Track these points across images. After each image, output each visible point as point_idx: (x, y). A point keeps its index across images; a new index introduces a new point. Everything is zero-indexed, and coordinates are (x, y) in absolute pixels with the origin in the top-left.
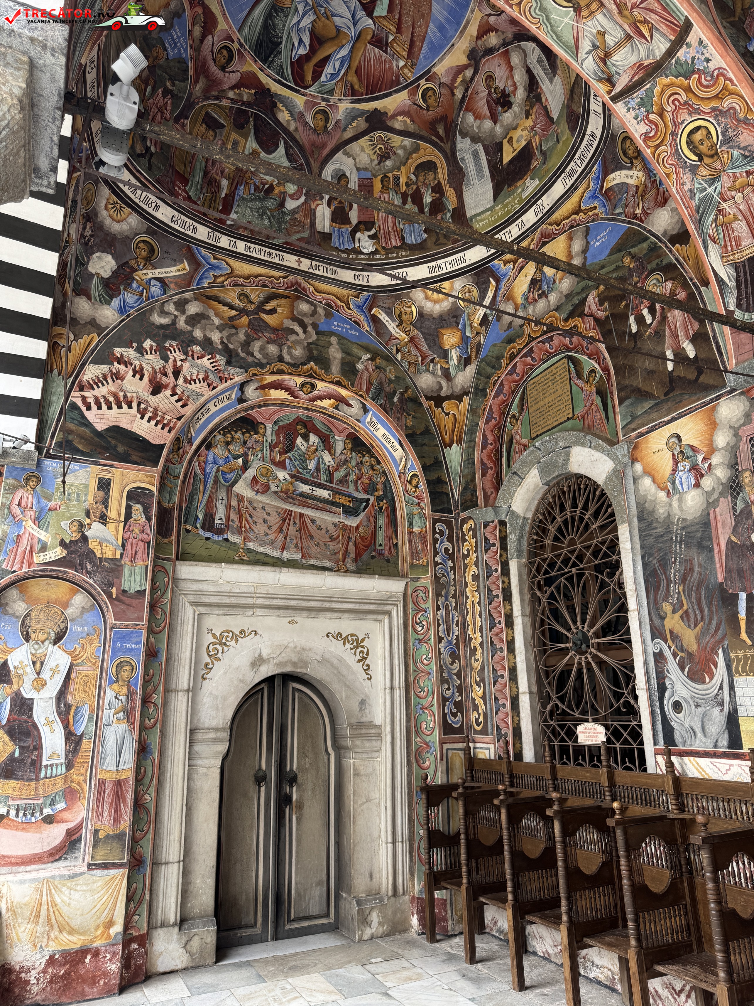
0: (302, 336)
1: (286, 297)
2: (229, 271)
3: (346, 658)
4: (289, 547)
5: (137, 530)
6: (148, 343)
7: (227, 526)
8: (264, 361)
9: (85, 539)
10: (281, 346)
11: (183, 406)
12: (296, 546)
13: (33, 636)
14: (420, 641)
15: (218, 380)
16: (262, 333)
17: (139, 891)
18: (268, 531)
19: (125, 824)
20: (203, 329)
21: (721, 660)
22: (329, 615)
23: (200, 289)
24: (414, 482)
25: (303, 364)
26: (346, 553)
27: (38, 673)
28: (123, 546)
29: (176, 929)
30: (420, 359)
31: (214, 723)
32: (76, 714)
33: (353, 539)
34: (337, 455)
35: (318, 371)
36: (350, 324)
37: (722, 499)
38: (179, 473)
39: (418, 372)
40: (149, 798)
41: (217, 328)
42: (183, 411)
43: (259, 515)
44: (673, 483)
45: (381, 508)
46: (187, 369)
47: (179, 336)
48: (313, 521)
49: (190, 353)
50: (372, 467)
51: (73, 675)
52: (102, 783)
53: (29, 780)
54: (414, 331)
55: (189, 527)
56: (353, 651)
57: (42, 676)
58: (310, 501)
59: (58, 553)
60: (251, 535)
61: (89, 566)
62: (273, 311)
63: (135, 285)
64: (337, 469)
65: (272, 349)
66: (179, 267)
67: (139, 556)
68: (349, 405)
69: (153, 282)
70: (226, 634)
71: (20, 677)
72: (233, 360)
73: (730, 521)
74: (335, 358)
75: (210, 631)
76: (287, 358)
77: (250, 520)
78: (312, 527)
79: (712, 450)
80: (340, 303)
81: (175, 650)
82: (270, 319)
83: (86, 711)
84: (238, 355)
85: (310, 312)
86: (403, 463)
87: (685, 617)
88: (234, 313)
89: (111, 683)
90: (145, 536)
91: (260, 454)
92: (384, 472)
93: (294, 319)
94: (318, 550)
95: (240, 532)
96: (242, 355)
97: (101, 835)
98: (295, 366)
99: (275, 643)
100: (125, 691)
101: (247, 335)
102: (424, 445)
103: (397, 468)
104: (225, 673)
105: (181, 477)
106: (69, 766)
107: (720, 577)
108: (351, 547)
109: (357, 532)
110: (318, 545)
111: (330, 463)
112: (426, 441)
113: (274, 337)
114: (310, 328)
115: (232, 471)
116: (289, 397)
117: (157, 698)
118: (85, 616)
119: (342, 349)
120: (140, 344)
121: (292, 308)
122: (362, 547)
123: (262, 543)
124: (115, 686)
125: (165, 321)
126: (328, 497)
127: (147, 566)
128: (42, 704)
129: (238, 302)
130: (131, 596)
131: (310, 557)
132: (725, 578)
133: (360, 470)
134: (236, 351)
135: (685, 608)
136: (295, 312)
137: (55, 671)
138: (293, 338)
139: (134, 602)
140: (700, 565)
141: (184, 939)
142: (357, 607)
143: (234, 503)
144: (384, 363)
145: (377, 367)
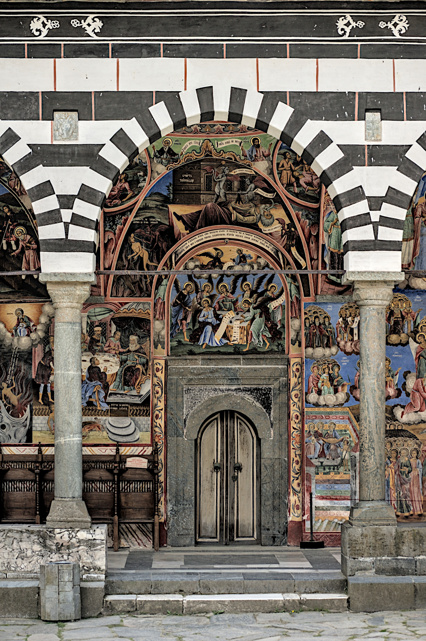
21: (28, 409)
37: (39, 345)
44: (16, 331)
73: (42, 355)
79: (38, 322)
87: (13, 390)
107: (34, 376)
132: (36, 377)
135: (14, 386)
140: (25, 370)
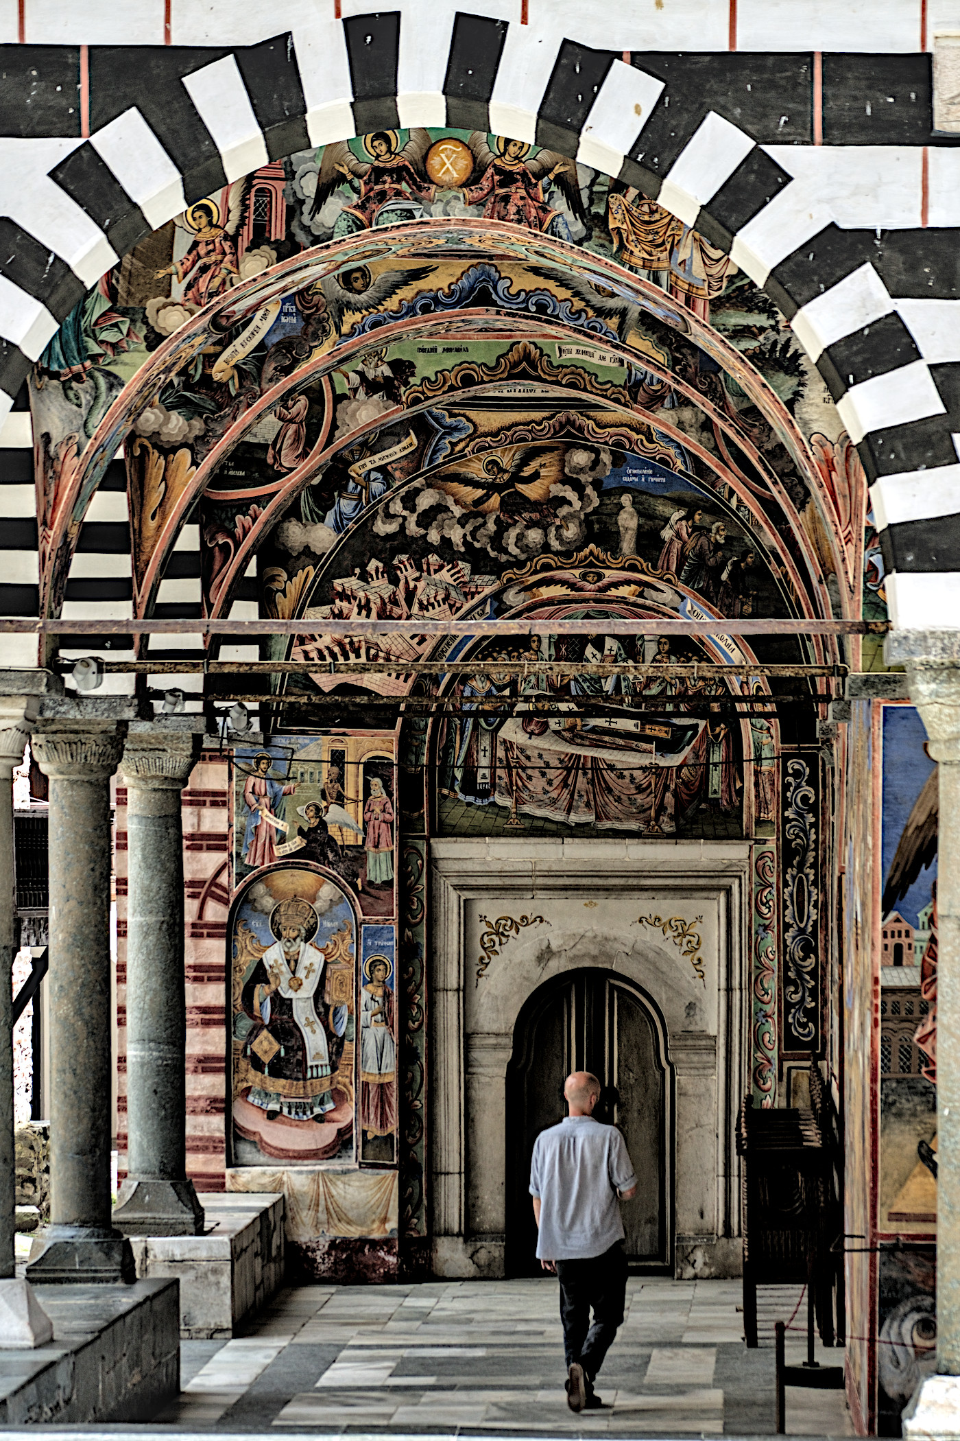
0: (577, 505)
1: (552, 449)
2: (471, 431)
3: (668, 950)
4: (579, 807)
5: (378, 810)
6: (373, 565)
7: (493, 785)
8: (523, 557)
9: (323, 825)
10: (545, 529)
11: (419, 644)
12: (588, 805)
13: (284, 933)
14: (766, 928)
15: (462, 598)
16: (520, 514)
17: (416, 1196)
18: (548, 788)
19: (393, 1127)
20: (441, 527)
22: (636, 894)
23: (433, 468)
25: (579, 549)
26: (661, 809)
27: (294, 972)
28: (365, 830)
29: (461, 1239)
31: (494, 1028)
32: (335, 1015)
33: (673, 786)
35: (602, 556)
36: (653, 467)
38: (426, 725)
40: (421, 1103)
41: (459, 522)
42: (419, 649)
43: (534, 767)
45: (717, 736)
46: (423, 591)
47: (409, 545)
48: (611, 767)
49: (425, 567)
51: (328, 974)
52: (366, 1084)
53: (297, 1079)
55: (445, 792)
56: (677, 941)
57: (297, 975)
58: (606, 739)
59: (296, 844)
60: (525, 795)
61: (331, 856)
62: (535, 476)
63: (351, 485)
64: (647, 686)
65: (534, 536)
66: (404, 443)
67: (383, 840)
68: (658, 590)
69: (374, 475)
70: (503, 922)
71: (276, 976)
72: (481, 564)
74: (627, 529)
75: (483, 918)
76: (555, 545)
77: (523, 775)
78: (610, 776)
80: (635, 436)
81: (440, 943)
82: (531, 490)
83: (344, 1012)
84: (487, 556)
85: (590, 464)
88: (480, 492)
89: (366, 983)
90: (387, 816)
92: (722, 681)
93: (565, 480)
94: (620, 807)
95: (510, 793)
96: (493, 554)
97: (370, 1136)
98: (567, 554)
99: (568, 932)
100: (380, 992)
101: (498, 521)
104: (505, 969)
105: (429, 731)
106: (334, 1068)
108: (669, 798)
109: (678, 777)
110: (619, 800)
113: (536, 516)
114: (589, 490)
116: (568, 592)
117: (421, 999)
118: (335, 909)
119: (639, 511)
120: (363, 566)
121: (562, 462)
122: (685, 797)
123: (540, 804)
124: (370, 986)
125: (392, 528)
126: (634, 729)
127: (392, 852)
128: (301, 1004)
129: (484, 475)
130: (378, 887)
131: (608, 818)
133: (682, 682)
134: (483, 550)
136: (567, 470)
137: (309, 970)
138: (564, 511)
139: (382, 894)
141: (470, 1250)
142: (678, 882)
143: (501, 753)
144: (708, 519)
145: (695, 528)
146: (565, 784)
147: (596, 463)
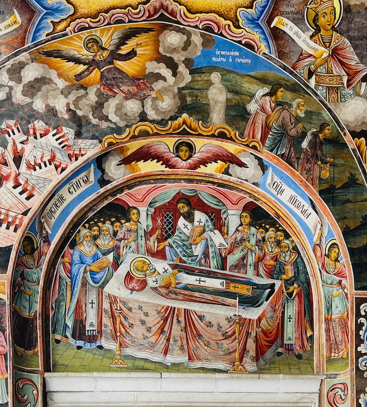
0: (171, 80)
1: (146, 30)
2: (72, 12)
4: (173, 350)
7: (100, 332)
8: (122, 124)
10: (142, 100)
15: (67, 159)
16: (119, 87)
18: (147, 334)
23: (36, 45)
24: (333, 255)
25: (173, 118)
26: (244, 351)
30: (345, 79)
33: (254, 334)
34: (231, 233)
35: (194, 124)
36: (239, 50)
38: (38, 278)
39: (342, 99)
41: (62, 93)
43: (135, 317)
45: (290, 294)
47: (17, 112)
48: (201, 318)
49: (31, 132)
50: (278, 243)
54: (338, 40)
55: (58, 337)
58: (197, 294)
60: (127, 340)
62: (132, 54)
64: (230, 252)
65: (133, 106)
66: (8, 22)
68: (242, 165)
72: (84, 130)
74: (216, 102)
76: (151, 114)
77: (126, 324)
78: (200, 325)
80: (223, 22)
82: (128, 67)
84: (88, 122)
85: (182, 45)
86: (318, 231)
88: (82, 68)
91: (133, 245)
92: (295, 248)
93: (160, 59)
94: (209, 350)
95: (115, 338)
98: (162, 123)
101: (99, 94)
102: (348, 201)
103: (311, 239)
105: (41, 283)
108: (251, 345)
109: (258, 326)
110: (208, 344)
111: (221, 245)
112: (350, 196)
113: (133, 89)
114: (182, 68)
115: (102, 269)
119: (227, 87)
121: (157, 43)
122: (264, 343)
123: (141, 347)
126: (220, 287)
127: (7, 380)
129: (85, 52)
131: (199, 359)
133: (261, 249)
136: (161, 50)
138: (158, 85)
143: (106, 305)
144: (289, 95)
145: (279, 104)
146: (162, 331)
147: (188, 43)
